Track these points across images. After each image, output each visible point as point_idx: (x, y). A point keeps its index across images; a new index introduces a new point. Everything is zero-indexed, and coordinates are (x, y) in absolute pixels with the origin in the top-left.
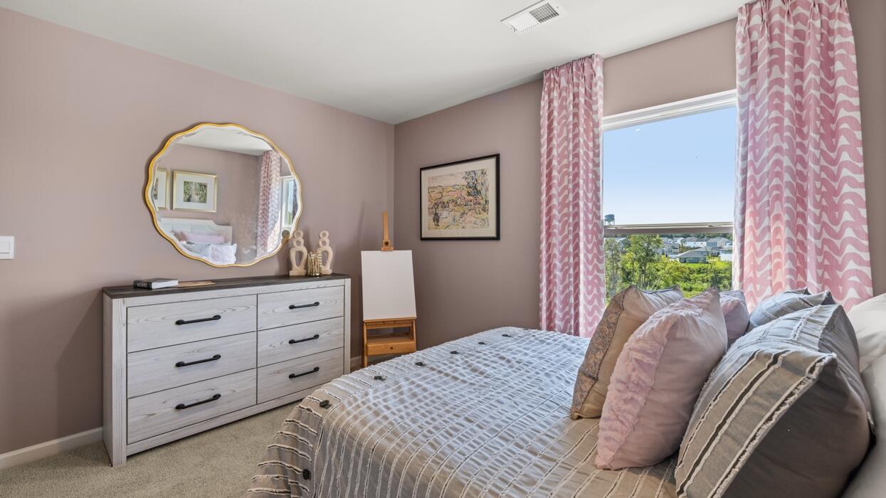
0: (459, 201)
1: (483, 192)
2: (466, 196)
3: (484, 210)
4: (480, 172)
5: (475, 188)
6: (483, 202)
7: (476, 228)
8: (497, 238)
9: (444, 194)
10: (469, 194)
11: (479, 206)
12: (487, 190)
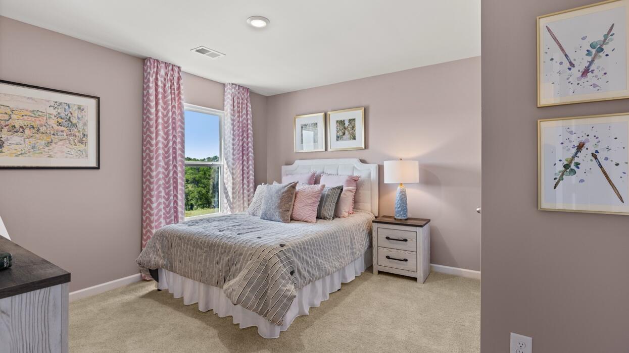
0: (43, 129)
1: (80, 125)
2: (55, 126)
3: (81, 142)
4: (76, 107)
5: (69, 120)
6: (81, 135)
7: (71, 158)
8: (98, 168)
9: (13, 116)
10: (60, 124)
11: (74, 138)
12: (85, 124)
